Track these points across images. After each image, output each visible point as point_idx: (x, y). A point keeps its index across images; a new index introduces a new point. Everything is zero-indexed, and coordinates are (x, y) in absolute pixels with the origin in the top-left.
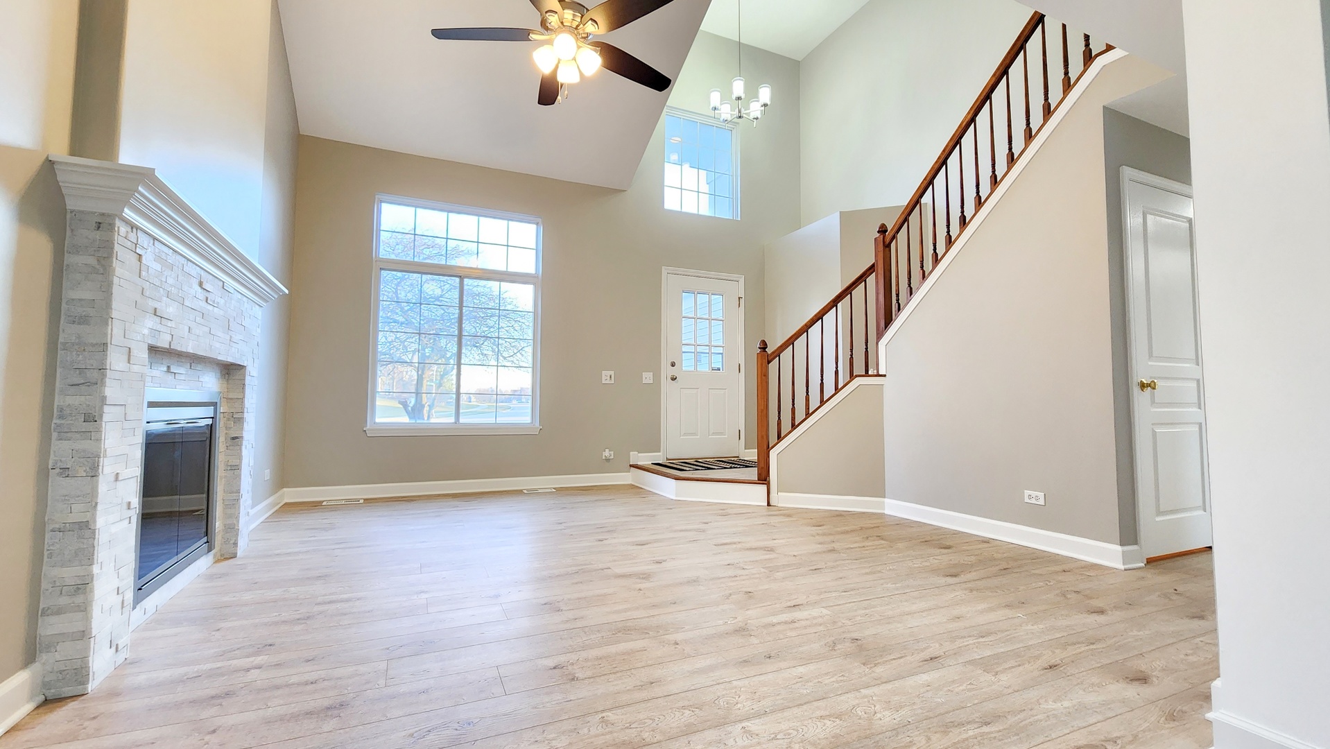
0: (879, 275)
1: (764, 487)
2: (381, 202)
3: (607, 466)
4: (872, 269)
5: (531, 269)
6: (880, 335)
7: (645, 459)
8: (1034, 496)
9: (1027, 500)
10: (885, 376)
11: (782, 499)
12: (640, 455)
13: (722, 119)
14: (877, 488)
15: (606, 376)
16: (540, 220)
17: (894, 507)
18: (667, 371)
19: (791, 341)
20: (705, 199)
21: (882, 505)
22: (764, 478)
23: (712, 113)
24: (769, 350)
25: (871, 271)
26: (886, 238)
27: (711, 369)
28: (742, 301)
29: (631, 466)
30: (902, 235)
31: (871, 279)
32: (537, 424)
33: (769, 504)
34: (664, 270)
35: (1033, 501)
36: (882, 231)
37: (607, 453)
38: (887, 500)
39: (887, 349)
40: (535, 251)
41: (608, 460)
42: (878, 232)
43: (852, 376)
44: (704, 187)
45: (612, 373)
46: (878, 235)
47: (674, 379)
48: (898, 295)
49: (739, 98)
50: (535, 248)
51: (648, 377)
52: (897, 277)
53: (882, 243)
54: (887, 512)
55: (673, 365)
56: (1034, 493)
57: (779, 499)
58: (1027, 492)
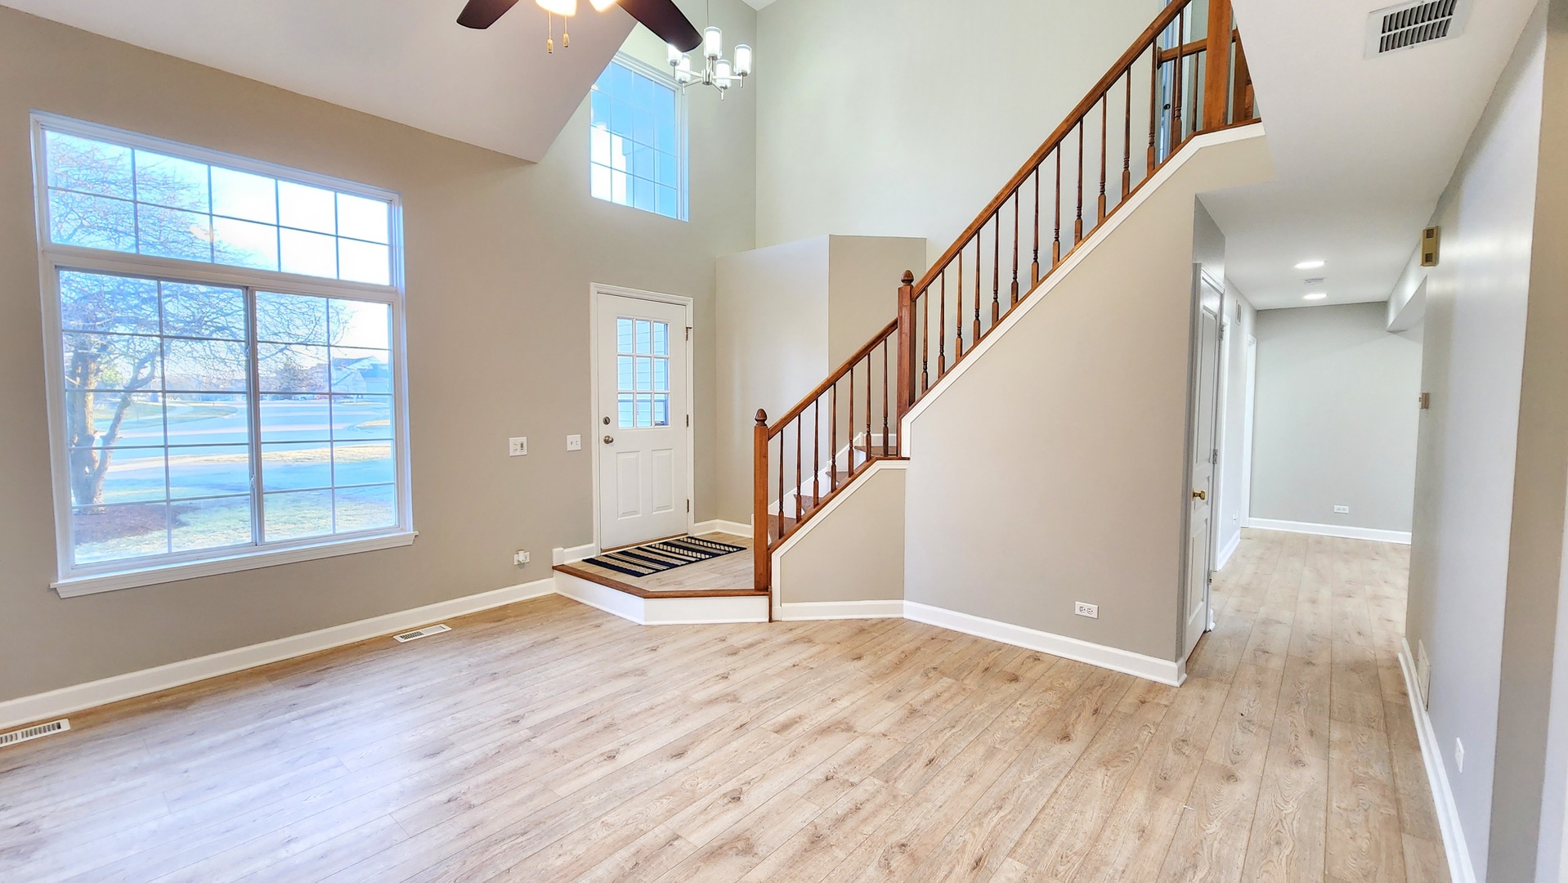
0: (903, 335)
1: (764, 600)
2: (44, 127)
3: (521, 573)
4: (894, 326)
5: (381, 277)
6: (902, 412)
7: (573, 556)
8: (1090, 609)
9: (1077, 612)
10: (909, 459)
11: (787, 611)
12: (567, 550)
13: (677, 78)
14: (896, 591)
15: (516, 445)
16: (395, 197)
17: (913, 610)
18: (599, 431)
19: (797, 412)
20: (621, 180)
21: (900, 608)
22: (763, 586)
23: (669, 70)
24: (770, 423)
25: (893, 328)
26: (911, 290)
27: (653, 424)
28: (691, 332)
29: (554, 568)
30: (934, 289)
31: (893, 338)
32: (410, 530)
33: (771, 620)
34: (594, 287)
35: (1085, 614)
36: (907, 280)
37: (522, 557)
38: (905, 602)
39: (912, 428)
40: (386, 248)
41: (521, 565)
42: (903, 281)
43: (870, 459)
44: (620, 162)
45: (524, 439)
46: (902, 284)
47: (608, 441)
48: (925, 363)
49: (713, 57)
50: (386, 241)
51: (574, 442)
52: (926, 340)
53: (909, 295)
54: (906, 616)
55: (607, 421)
56: (1086, 605)
57: (783, 611)
58: (1078, 604)
